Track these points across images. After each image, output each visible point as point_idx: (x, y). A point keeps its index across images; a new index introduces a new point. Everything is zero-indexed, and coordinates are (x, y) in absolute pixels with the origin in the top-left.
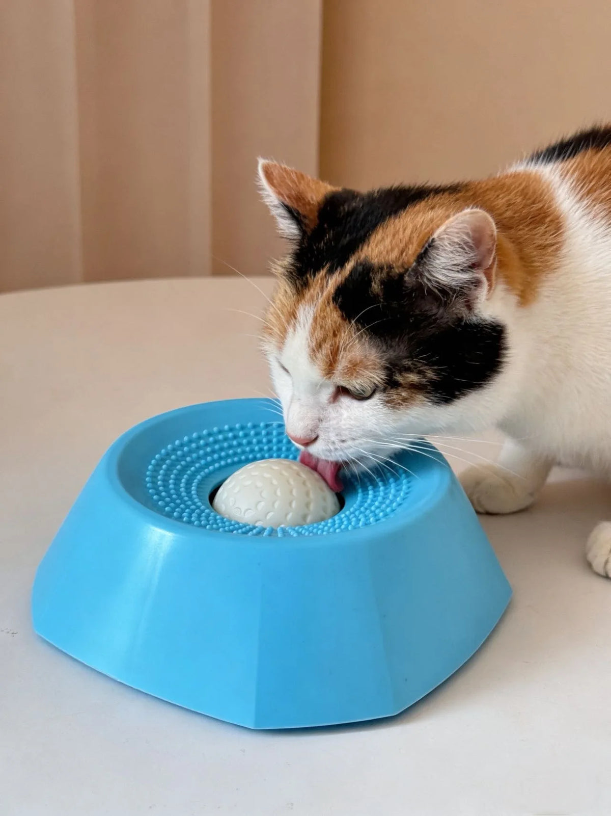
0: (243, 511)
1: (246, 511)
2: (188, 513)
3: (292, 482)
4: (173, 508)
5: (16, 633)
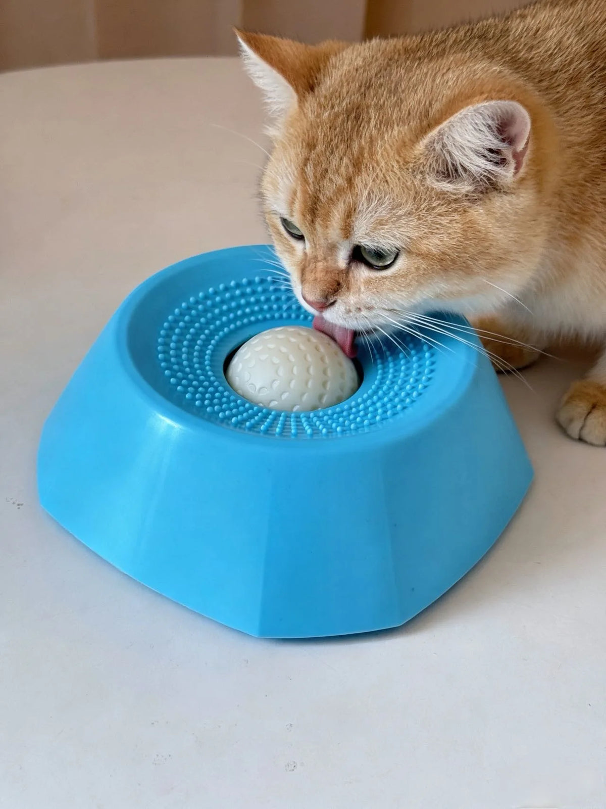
0: (257, 388)
1: (261, 388)
2: (201, 393)
3: (309, 358)
4: (186, 387)
5: (22, 505)
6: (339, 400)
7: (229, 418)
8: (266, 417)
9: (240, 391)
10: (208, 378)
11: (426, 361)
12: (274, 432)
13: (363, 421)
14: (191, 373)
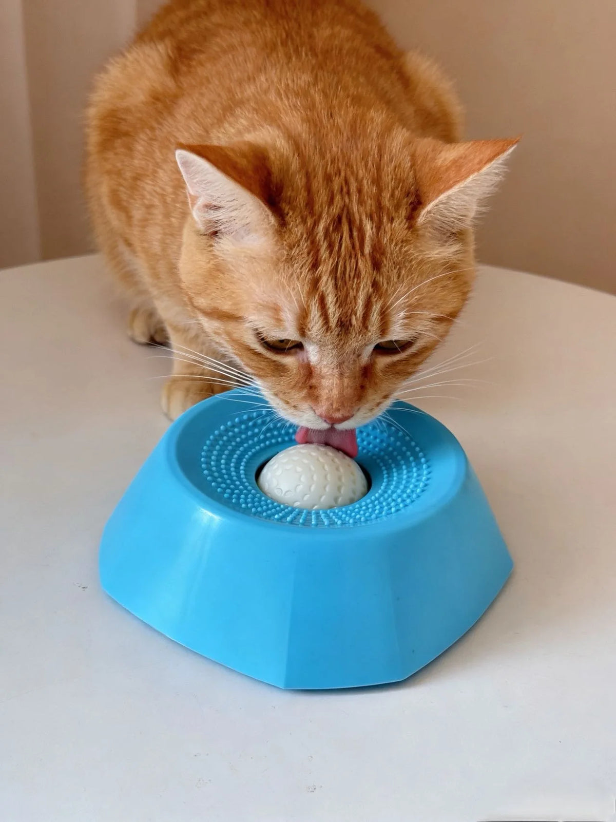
0: (284, 492)
1: (286, 492)
2: (236, 494)
3: (326, 467)
4: (225, 489)
5: (86, 588)
6: (352, 501)
7: (261, 513)
8: (291, 512)
9: (269, 495)
10: (242, 483)
11: (423, 471)
12: (298, 523)
13: (370, 516)
14: (228, 479)
